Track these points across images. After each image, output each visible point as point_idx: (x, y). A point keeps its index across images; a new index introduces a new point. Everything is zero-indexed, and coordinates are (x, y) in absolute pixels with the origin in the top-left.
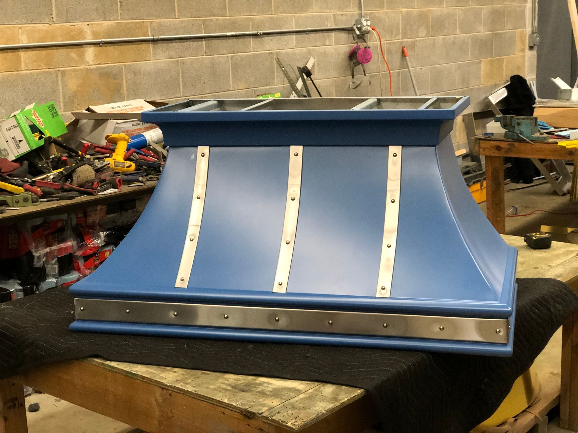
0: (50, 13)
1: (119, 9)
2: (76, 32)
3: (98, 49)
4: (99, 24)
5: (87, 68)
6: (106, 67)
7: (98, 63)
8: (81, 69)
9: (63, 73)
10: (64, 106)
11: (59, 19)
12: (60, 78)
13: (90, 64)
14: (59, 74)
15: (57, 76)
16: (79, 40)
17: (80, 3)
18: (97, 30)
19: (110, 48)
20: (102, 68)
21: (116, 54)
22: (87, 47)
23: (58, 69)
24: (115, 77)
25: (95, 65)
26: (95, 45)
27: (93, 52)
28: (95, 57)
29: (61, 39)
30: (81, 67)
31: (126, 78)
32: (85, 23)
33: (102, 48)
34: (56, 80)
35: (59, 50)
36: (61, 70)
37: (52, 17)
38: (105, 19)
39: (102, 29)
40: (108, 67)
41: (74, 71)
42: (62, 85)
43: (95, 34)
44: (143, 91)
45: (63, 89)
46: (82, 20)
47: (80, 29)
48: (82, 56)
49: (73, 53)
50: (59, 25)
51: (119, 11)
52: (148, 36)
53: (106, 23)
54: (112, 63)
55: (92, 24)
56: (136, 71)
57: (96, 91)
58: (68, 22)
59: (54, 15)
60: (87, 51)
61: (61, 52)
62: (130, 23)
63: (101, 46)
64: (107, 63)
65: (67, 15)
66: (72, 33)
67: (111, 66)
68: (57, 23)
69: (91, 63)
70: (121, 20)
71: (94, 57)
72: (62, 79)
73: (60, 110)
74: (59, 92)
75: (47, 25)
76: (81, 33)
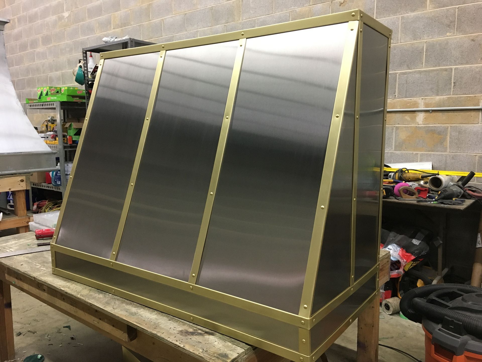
0: (393, 93)
1: (452, 87)
2: (411, 104)
3: (428, 114)
4: (432, 98)
5: (416, 126)
6: (432, 127)
7: (426, 123)
8: (411, 127)
9: (397, 128)
10: (395, 147)
11: (400, 96)
12: (394, 131)
13: (419, 124)
14: (395, 128)
15: (393, 129)
16: (413, 108)
17: (417, 86)
18: (430, 102)
19: (440, 114)
20: (429, 127)
21: (444, 118)
22: (419, 113)
23: (394, 125)
24: (439, 133)
25: (423, 124)
26: (425, 112)
27: (424, 116)
28: (425, 120)
29: (399, 108)
30: (412, 125)
31: (451, 135)
32: (420, 98)
33: (432, 114)
34: (391, 132)
35: (397, 114)
36: (396, 127)
37: (395, 95)
38: (438, 95)
39: (434, 102)
40: (435, 127)
41: (405, 127)
42: (395, 135)
43: (426, 105)
44: (466, 146)
45: (395, 137)
46: (417, 96)
47: (415, 101)
48: (414, 119)
49: (407, 117)
50: (399, 100)
51: (452, 89)
52: (479, 106)
53: (438, 98)
54: (439, 124)
55: (426, 98)
56: (461, 131)
57: (421, 141)
58: (406, 97)
59: (396, 94)
60: (418, 115)
61: (398, 115)
62: (461, 97)
63: (430, 113)
64: (435, 124)
65: (406, 93)
66: (408, 104)
67: (437, 126)
68: (398, 98)
69: (420, 122)
70: (453, 95)
71: (423, 119)
72: (395, 132)
73: (392, 150)
74: (393, 139)
75: (391, 99)
76: (416, 104)
